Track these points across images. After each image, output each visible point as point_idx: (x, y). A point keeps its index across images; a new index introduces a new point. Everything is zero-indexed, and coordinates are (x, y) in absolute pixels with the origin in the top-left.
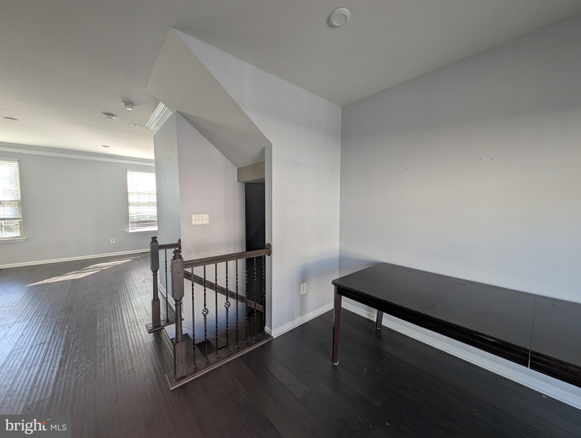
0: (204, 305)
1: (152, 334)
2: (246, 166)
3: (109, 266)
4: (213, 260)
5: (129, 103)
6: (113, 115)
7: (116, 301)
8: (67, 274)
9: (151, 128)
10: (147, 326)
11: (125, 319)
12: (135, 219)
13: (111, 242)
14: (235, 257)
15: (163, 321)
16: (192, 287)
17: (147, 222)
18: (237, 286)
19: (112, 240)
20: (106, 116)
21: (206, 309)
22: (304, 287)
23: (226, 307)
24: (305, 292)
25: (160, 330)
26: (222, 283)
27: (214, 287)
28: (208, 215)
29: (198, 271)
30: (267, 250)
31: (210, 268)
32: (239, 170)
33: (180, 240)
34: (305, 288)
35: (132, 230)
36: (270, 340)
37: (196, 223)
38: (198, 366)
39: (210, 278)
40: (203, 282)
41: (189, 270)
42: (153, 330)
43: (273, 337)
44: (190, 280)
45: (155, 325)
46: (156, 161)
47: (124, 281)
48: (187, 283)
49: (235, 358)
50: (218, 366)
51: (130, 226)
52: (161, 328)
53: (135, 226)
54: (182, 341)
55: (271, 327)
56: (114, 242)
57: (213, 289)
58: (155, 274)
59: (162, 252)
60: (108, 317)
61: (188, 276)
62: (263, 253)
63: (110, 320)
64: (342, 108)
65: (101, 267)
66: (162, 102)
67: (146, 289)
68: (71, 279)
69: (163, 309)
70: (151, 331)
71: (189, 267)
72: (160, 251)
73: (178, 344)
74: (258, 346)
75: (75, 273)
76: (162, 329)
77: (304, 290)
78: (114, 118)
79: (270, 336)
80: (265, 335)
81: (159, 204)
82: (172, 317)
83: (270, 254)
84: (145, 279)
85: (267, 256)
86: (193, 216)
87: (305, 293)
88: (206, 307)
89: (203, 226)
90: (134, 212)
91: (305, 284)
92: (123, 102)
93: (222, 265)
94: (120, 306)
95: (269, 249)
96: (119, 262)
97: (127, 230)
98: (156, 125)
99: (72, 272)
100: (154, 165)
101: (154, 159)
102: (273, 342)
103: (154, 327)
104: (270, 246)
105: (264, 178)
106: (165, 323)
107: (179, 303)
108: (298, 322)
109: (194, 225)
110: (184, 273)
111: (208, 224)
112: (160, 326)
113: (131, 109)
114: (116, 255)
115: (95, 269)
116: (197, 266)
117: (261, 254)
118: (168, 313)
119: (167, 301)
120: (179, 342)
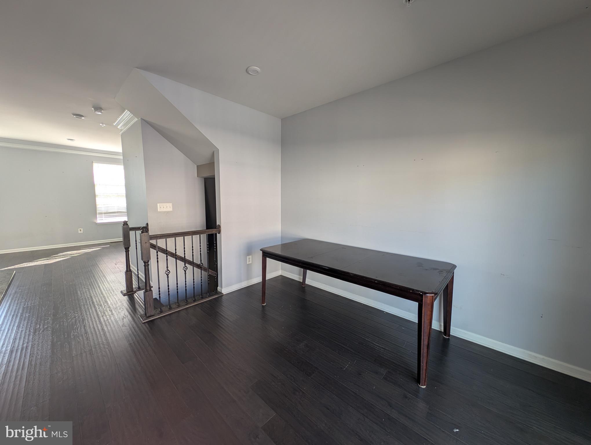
0: (167, 268)
1: (126, 297)
2: (204, 164)
3: (79, 253)
4: (173, 235)
5: (98, 108)
6: (82, 116)
7: (92, 277)
8: (37, 260)
9: (119, 127)
10: (122, 292)
11: (102, 289)
12: (103, 210)
13: (79, 232)
14: (191, 234)
15: (135, 288)
16: (157, 253)
17: (115, 212)
18: (193, 255)
19: (80, 230)
20: (75, 116)
21: (168, 270)
22: (249, 259)
23: (184, 270)
24: (251, 262)
25: (133, 294)
26: (180, 253)
27: (174, 255)
28: (171, 204)
29: (161, 243)
30: (217, 229)
31: (171, 241)
32: (198, 167)
33: (147, 224)
34: (251, 260)
35: (100, 220)
36: (221, 295)
37: (161, 211)
38: (163, 310)
39: (171, 249)
40: (165, 252)
41: (153, 242)
42: (127, 294)
43: (223, 293)
44: (155, 249)
45: (128, 291)
46: (124, 154)
47: (97, 264)
48: (153, 252)
49: (191, 305)
50: (179, 310)
51: (98, 217)
52: (133, 292)
53: (103, 216)
54: (149, 291)
55: (222, 287)
56: (82, 232)
57: (174, 258)
58: (127, 250)
59: (132, 233)
60: (86, 288)
61: (153, 246)
62: (214, 231)
63: (88, 289)
64: (281, 119)
65: (71, 255)
66: (128, 110)
67: (118, 269)
68: (42, 264)
69: (135, 282)
70: (126, 294)
71: (154, 239)
72: (130, 232)
73: (147, 292)
74: (211, 298)
75: (45, 260)
76: (135, 293)
77: (249, 261)
78: (83, 118)
79: (221, 293)
80: (217, 292)
81: (128, 196)
82: (142, 285)
83: (219, 233)
84: (117, 262)
85: (217, 234)
86: (158, 204)
87: (251, 264)
88: (168, 269)
89: (168, 212)
90: (101, 204)
91: (250, 257)
92: (93, 107)
93: (180, 239)
94: (96, 281)
95: (219, 228)
96: (88, 250)
97: (95, 221)
98: (124, 125)
99: (41, 259)
100: (122, 157)
101: (122, 152)
102: (223, 296)
103: (128, 292)
104: (219, 226)
105: (215, 175)
106: (137, 289)
107: (147, 264)
108: (244, 284)
109: (159, 212)
110: (150, 244)
111: (171, 211)
112: (133, 291)
113: (100, 113)
114: (86, 244)
115: (66, 256)
116: (160, 239)
117: (212, 232)
118: (139, 284)
119: (138, 277)
120: (147, 291)
